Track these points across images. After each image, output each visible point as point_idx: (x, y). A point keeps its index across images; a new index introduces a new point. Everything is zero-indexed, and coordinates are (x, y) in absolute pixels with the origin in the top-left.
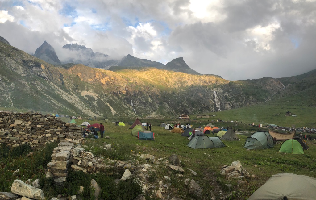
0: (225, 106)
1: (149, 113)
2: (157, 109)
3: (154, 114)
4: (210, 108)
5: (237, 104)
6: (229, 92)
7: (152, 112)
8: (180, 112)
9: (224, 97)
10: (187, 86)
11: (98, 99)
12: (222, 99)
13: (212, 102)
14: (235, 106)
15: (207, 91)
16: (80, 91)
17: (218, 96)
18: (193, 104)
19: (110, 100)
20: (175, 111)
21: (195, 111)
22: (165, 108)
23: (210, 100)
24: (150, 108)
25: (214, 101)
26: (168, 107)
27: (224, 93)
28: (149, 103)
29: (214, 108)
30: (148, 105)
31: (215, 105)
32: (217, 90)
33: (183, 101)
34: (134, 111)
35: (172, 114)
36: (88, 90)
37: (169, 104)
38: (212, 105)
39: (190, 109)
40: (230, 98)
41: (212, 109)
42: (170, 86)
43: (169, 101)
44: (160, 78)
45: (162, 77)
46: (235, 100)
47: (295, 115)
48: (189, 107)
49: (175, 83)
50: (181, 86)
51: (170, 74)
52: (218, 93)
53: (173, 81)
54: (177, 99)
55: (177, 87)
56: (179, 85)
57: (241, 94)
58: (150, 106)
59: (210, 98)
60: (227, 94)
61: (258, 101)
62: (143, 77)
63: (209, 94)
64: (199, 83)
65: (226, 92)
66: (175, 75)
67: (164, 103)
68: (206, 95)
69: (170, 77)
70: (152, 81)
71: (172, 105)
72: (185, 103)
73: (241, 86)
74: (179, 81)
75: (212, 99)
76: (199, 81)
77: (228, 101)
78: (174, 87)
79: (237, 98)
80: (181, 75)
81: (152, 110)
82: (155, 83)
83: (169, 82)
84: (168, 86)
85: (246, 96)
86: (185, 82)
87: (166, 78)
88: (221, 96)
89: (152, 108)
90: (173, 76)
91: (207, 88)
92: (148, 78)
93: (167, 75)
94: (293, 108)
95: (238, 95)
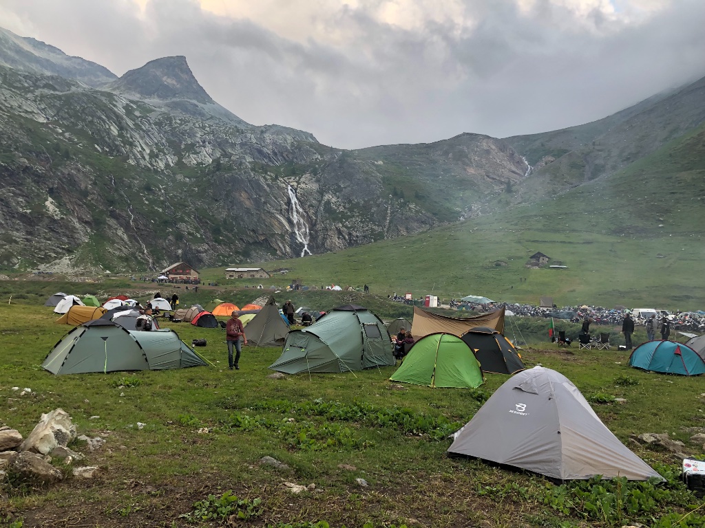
0: (324, 239)
1: (46, 259)
2: (79, 245)
3: (68, 261)
4: (276, 247)
5: (364, 231)
6: (338, 190)
7: (59, 256)
8: (169, 257)
9: (322, 208)
10: (198, 164)
12: (316, 214)
13: (283, 226)
14: (357, 236)
15: (268, 185)
17: (302, 203)
18: (216, 231)
20: (152, 253)
21: (224, 256)
22: (114, 242)
23: (277, 218)
24: (49, 239)
25: (290, 222)
26: (125, 237)
27: (321, 193)
28: (46, 221)
29: (291, 247)
30: (42, 229)
31: (293, 235)
32: (299, 183)
33: (182, 220)
35: (139, 263)
37: (127, 228)
38: (282, 236)
39: (206, 247)
40: (341, 209)
41: (282, 250)
42: (135, 158)
43: (130, 217)
44: (96, 125)
45: (104, 122)
46: (357, 216)
47: (560, 263)
48: (203, 239)
49: (155, 150)
50: (176, 164)
51: (137, 113)
52: (301, 194)
53: (146, 144)
54: (161, 210)
55: (161, 165)
56: (172, 160)
57: (379, 197)
58: (52, 230)
59: (276, 210)
60: (331, 197)
61: (437, 218)
62: (27, 112)
63: (274, 197)
64: (241, 155)
65: (329, 189)
66: (157, 120)
67: (107, 222)
68: (263, 200)
69: (138, 127)
70: (64, 132)
71: (143, 230)
72: (189, 227)
73: (377, 166)
74: (171, 144)
75: (281, 213)
76: (241, 148)
77: (334, 220)
78: (151, 164)
79: (365, 210)
80: (179, 122)
81: (58, 247)
82: (77, 144)
83: (132, 145)
84: (128, 157)
85: (397, 201)
86: (191, 148)
87: (121, 128)
88: (311, 206)
89: (57, 239)
90: (150, 124)
91: (266, 173)
92: (48, 119)
93: (125, 117)
94: (554, 242)
95: (369, 200)
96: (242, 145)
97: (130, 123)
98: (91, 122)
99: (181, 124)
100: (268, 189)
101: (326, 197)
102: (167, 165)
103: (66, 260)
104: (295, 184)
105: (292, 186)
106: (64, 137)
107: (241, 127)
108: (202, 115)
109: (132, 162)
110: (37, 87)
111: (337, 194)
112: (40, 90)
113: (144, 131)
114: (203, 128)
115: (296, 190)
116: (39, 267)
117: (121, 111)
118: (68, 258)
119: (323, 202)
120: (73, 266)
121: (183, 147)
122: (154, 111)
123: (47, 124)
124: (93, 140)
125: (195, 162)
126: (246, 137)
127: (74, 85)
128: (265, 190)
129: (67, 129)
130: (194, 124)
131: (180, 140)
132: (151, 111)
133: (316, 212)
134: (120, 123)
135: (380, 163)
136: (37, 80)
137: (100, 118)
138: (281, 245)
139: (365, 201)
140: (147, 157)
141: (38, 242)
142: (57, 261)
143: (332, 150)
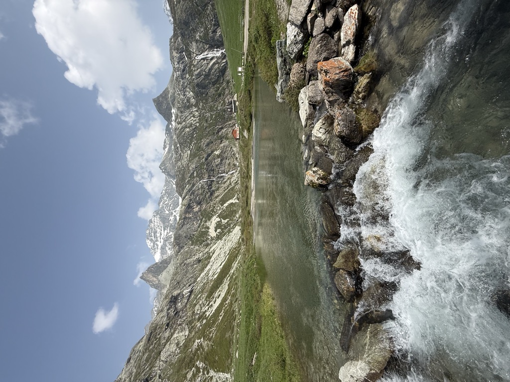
0: (218, 40)
10: (194, 98)
11: (219, 216)
13: (214, 63)
15: (197, 70)
16: (210, 237)
17: (203, 52)
18: (220, 94)
19: (220, 201)
25: (212, 59)
26: (225, 129)
27: (196, 41)
29: (223, 59)
31: (218, 58)
32: (194, 53)
33: (217, 108)
34: (233, 173)
36: (208, 228)
38: (219, 63)
42: (196, 123)
49: (192, 115)
50: (196, 108)
51: (180, 120)
52: (198, 52)
53: (190, 118)
55: (197, 113)
56: (194, 109)
59: (208, 66)
60: (197, 35)
62: (187, 156)
63: (202, 67)
65: (194, 36)
66: (180, 113)
68: (204, 73)
69: (184, 121)
70: (192, 146)
72: (219, 106)
74: (188, 108)
75: (209, 64)
76: (184, 79)
78: (198, 117)
82: (195, 142)
83: (191, 124)
84: (196, 126)
86: (188, 101)
87: (186, 127)
90: (182, 116)
91: (192, 69)
97: (184, 123)
98: (186, 137)
99: (180, 104)
100: (199, 70)
102: (197, 111)
109: (198, 125)
113: (186, 118)
115: (197, 55)
117: (180, 126)
119: (200, 40)
121: (188, 104)
123: (190, 151)
124: (192, 137)
125: (193, 100)
126: (179, 76)
127: (175, 141)
128: (200, 72)
129: (190, 144)
130: (178, 98)
131: (186, 105)
132: (177, 114)
134: (184, 127)
137: (184, 134)
138: (223, 64)
140: (195, 119)
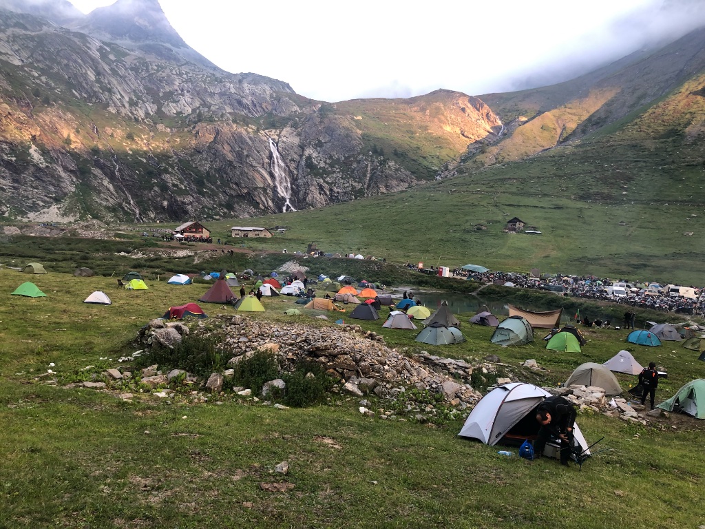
0: (306, 194)
1: (34, 208)
2: (66, 194)
3: (56, 210)
4: (258, 201)
5: (345, 188)
6: (319, 144)
7: (47, 205)
8: (156, 208)
9: (303, 163)
10: (179, 113)
12: (297, 168)
13: (265, 179)
14: (338, 193)
15: (250, 138)
17: (283, 158)
18: (200, 183)
20: (138, 204)
21: (209, 209)
22: (99, 192)
23: (259, 172)
24: (36, 188)
25: (272, 176)
26: (111, 187)
27: (302, 147)
28: (32, 169)
29: (273, 200)
30: (27, 176)
31: (274, 189)
32: (279, 135)
33: (166, 171)
35: (126, 213)
37: (112, 178)
38: (265, 190)
39: (191, 199)
40: (322, 165)
41: (264, 203)
42: (116, 106)
43: (115, 167)
44: (71, 69)
45: (81, 66)
46: (339, 172)
47: (534, 228)
48: (187, 191)
49: (133, 97)
50: (156, 113)
51: (112, 57)
52: (283, 148)
53: (125, 91)
54: (145, 161)
56: (152, 108)
57: (359, 154)
58: (38, 178)
59: (259, 163)
60: (312, 151)
61: (415, 177)
63: (256, 150)
64: (221, 105)
65: (310, 143)
66: (133, 65)
67: (92, 171)
68: (245, 153)
69: (115, 73)
70: (40, 75)
71: (127, 180)
72: (173, 179)
73: (357, 121)
74: (149, 91)
75: (264, 167)
76: (221, 98)
77: (316, 175)
78: (131, 112)
79: (346, 166)
80: (156, 68)
81: (46, 196)
82: (55, 89)
83: (110, 91)
84: (107, 105)
85: (377, 158)
86: (170, 96)
87: (98, 73)
88: (293, 160)
89: (44, 188)
90: (126, 69)
91: (247, 126)
92: (23, 61)
93: (100, 60)
94: (528, 206)
95: (349, 157)
96: (221, 94)
97: (107, 68)
98: (67, 65)
99: (158, 71)
100: (250, 143)
101: (308, 152)
102: (147, 114)
103: (54, 209)
104: (276, 137)
105: (273, 139)
106: (41, 80)
107: (218, 75)
108: (177, 60)
109: (112, 110)
110: (8, 26)
111: (318, 148)
112: (11, 29)
113: (121, 77)
114: (180, 75)
115: (277, 143)
116: (29, 216)
117: (96, 55)
118: (56, 207)
119: (304, 157)
120: (63, 215)
121: (161, 94)
122: (129, 55)
123: (22, 66)
124: (70, 85)
125: (175, 111)
126: (225, 87)
127: (45, 25)
128: (247, 143)
129: (43, 72)
130: (171, 71)
131: (158, 88)
132: (126, 55)
133: (298, 166)
134: (96, 67)
135: (360, 118)
136: (7, 18)
137: (75, 62)
138: (263, 199)
139: (345, 158)
141: (25, 191)
142: (46, 210)
143: (311, 102)
